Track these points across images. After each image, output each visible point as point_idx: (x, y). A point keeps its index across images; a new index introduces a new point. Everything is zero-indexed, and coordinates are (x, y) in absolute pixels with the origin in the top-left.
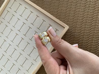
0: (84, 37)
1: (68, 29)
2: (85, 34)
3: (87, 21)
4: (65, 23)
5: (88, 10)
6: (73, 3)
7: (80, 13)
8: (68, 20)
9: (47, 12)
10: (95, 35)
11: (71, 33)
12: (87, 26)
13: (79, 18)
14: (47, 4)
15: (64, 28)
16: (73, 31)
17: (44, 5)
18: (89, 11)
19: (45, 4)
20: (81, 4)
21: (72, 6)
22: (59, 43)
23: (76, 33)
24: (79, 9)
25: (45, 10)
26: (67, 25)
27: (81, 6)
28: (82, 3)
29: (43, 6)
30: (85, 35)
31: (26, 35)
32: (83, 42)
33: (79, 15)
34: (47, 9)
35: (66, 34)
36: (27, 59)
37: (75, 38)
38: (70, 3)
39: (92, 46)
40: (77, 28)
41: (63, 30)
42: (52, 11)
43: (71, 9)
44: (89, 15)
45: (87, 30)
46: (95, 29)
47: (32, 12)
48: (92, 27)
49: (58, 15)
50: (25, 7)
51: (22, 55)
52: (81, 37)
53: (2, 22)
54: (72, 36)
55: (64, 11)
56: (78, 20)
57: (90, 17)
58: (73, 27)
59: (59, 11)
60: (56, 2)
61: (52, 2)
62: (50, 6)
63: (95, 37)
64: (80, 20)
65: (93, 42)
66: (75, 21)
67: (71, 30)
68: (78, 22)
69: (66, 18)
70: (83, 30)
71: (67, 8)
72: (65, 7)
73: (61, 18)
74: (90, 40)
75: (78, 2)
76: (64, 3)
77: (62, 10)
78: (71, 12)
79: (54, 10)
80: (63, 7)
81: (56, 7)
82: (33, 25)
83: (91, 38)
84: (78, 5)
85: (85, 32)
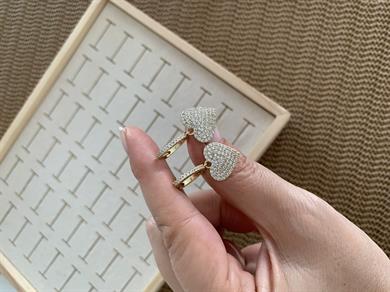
0: (343, 152)
1: (289, 122)
2: (346, 141)
3: (356, 95)
4: (278, 101)
5: (359, 58)
6: (308, 31)
7: (330, 65)
8: (290, 91)
9: (218, 62)
10: (381, 144)
11: (298, 136)
12: (355, 112)
13: (325, 85)
15: (275, 116)
16: (304, 127)
17: (207, 39)
18: (363, 61)
19: (209, 34)
20: (336, 38)
21: (303, 42)
23: (314, 138)
24: (328, 54)
25: (211, 57)
26: (284, 106)
27: (335, 43)
28: (337, 32)
29: (203, 43)
30: (346, 144)
32: (340, 169)
33: (327, 74)
34: (217, 51)
35: (281, 140)
37: (312, 154)
38: (296, 33)
39: (372, 182)
40: (321, 117)
41: (271, 123)
42: (236, 61)
43: (300, 53)
44: (363, 75)
45: (354, 128)
46: (384, 124)
47: (166, 62)
48: (373, 116)
49: (254, 75)
50: (143, 45)
51: (129, 204)
52: (332, 150)
53: (64, 93)
54: (301, 145)
55: (274, 58)
56: (325, 93)
57: (366, 80)
58: (306, 116)
59: (260, 61)
60: (247, 27)
61: (235, 29)
62: (228, 42)
63: (381, 153)
64: (329, 92)
65: (374, 170)
66: (312, 94)
67: (297, 126)
68: (325, 98)
69: (282, 84)
70: (339, 125)
71: (286, 49)
72: (277, 45)
73: (264, 83)
74: (363, 162)
75: (326, 29)
76: (275, 31)
77: (269, 57)
78: (298, 64)
79: (240, 56)
80: (272, 46)
81: (248, 47)
82: (171, 106)
83: (367, 154)
84: (323, 40)
85: (348, 132)
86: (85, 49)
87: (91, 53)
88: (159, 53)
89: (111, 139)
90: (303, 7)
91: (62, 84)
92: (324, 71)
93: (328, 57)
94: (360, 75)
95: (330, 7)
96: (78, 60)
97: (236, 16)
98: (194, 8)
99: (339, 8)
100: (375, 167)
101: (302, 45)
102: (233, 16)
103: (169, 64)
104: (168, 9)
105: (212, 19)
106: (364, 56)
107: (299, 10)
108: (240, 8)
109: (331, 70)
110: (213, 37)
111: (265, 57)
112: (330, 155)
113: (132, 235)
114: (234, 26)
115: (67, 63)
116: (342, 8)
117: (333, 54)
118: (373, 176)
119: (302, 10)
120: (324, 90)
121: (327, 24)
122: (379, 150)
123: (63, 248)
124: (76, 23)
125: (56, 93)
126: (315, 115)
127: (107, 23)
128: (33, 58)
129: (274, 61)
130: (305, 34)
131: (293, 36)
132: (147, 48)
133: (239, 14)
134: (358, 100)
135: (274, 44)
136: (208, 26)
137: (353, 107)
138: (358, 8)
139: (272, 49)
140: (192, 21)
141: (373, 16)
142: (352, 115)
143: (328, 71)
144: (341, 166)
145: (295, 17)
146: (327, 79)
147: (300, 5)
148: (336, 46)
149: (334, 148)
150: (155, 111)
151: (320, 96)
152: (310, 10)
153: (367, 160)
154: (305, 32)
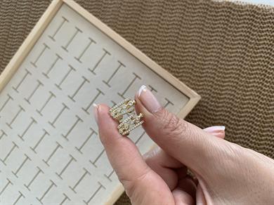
0: (240, 125)
1: (200, 101)
3: (250, 83)
5: (254, 55)
6: (216, 32)
7: (231, 59)
8: (201, 77)
10: (268, 120)
11: (206, 112)
12: (249, 95)
13: (228, 74)
14: (148, 31)
15: (189, 98)
16: (211, 105)
17: (139, 34)
18: (257, 57)
19: (141, 31)
20: (237, 38)
21: (211, 40)
22: (172, 131)
23: (218, 114)
24: (230, 50)
27: (236, 42)
28: (238, 34)
29: (136, 38)
30: (241, 119)
31: (88, 111)
32: (236, 138)
33: (229, 65)
34: (146, 44)
35: (193, 114)
36: (87, 172)
38: (207, 33)
40: (223, 98)
41: (187, 103)
42: (160, 53)
43: (210, 49)
44: (256, 67)
45: (248, 107)
46: (271, 105)
47: (107, 52)
48: (262, 99)
49: (174, 64)
50: (90, 39)
51: (75, 160)
52: (231, 124)
53: (28, 72)
54: (208, 118)
55: (189, 52)
56: (227, 80)
57: (258, 72)
58: (213, 97)
59: (178, 53)
60: (170, 27)
61: (160, 28)
62: (155, 37)
63: (267, 127)
64: (230, 79)
65: (262, 140)
66: (217, 81)
67: (206, 104)
68: (227, 84)
69: (195, 72)
70: (237, 104)
71: (199, 45)
72: (193, 42)
73: (181, 71)
74: (254, 134)
75: (229, 31)
76: (191, 31)
77: (186, 51)
78: (208, 57)
79: (164, 49)
80: (188, 42)
81: (170, 42)
82: (109, 86)
83: (257, 128)
84: (227, 39)
85: (244, 110)
86: (45, 39)
87: (49, 42)
88: (102, 45)
89: (63, 109)
90: (212, 13)
91: (27, 65)
92: (227, 63)
93: (231, 53)
94: (254, 68)
95: (233, 15)
96: (39, 47)
97: (162, 17)
98: (130, 10)
99: (240, 16)
100: (263, 138)
101: (211, 42)
102: (160, 18)
103: (110, 54)
104: (111, 10)
105: (143, 19)
106: (257, 53)
107: (209, 15)
108: (165, 12)
109: (232, 63)
110: (144, 33)
111: (183, 50)
113: (78, 183)
114: (160, 25)
115: (31, 50)
116: (242, 15)
117: (234, 51)
118: (261, 144)
119: (212, 16)
120: (227, 78)
121: (230, 27)
122: (266, 125)
123: (25, 191)
124: (39, 17)
125: (22, 72)
126: (219, 96)
127: (63, 20)
128: (6, 42)
129: (189, 54)
130: (213, 34)
131: (205, 35)
132: (92, 41)
134: (252, 87)
135: (190, 40)
136: (140, 25)
137: (248, 91)
138: (254, 16)
139: (188, 44)
140: (128, 20)
141: (265, 23)
142: (247, 98)
143: (230, 63)
144: (237, 136)
145: (207, 21)
146: (229, 69)
147: (211, 11)
148: (237, 44)
149: (233, 122)
150: (98, 89)
151: (224, 82)
152: (218, 16)
153: (257, 132)
154: (214, 32)
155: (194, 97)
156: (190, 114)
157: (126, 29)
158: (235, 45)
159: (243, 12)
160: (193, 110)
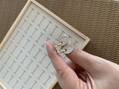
0: (107, 51)
1: (90, 41)
2: (108, 47)
3: (111, 33)
5: (112, 21)
6: (96, 12)
7: (103, 23)
8: (90, 31)
11: (93, 45)
13: (101, 29)
14: (67, 12)
15: (85, 40)
16: (94, 43)
17: (64, 14)
18: (114, 22)
19: (64, 12)
20: (105, 14)
21: (94, 15)
23: (98, 46)
27: (104, 16)
28: (105, 12)
29: (62, 15)
31: (43, 47)
32: (105, 56)
33: (102, 26)
35: (87, 47)
36: (44, 71)
37: (97, 51)
38: (92, 13)
39: (116, 60)
40: (100, 40)
41: (84, 42)
42: (73, 21)
43: (93, 19)
44: (113, 26)
45: (110, 43)
47: (50, 22)
48: (116, 39)
49: (79, 26)
50: (43, 17)
51: (39, 67)
52: (103, 50)
53: (18, 32)
54: (93, 48)
55: (85, 20)
56: (101, 32)
57: (114, 28)
58: (95, 39)
59: (80, 21)
60: (76, 10)
61: (72, 11)
62: (70, 15)
64: (102, 32)
65: (116, 57)
66: (97, 32)
67: (92, 42)
68: (101, 34)
69: (87, 29)
70: (106, 42)
71: (89, 18)
72: (86, 16)
73: (82, 29)
74: (113, 54)
75: (102, 11)
76: (85, 12)
77: (83, 20)
78: (93, 22)
79: (74, 20)
80: (84, 17)
81: (76, 17)
82: (52, 36)
83: (114, 52)
84: (101, 15)
85: (108, 45)
86: (25, 18)
87: (27, 19)
88: (48, 19)
90: (94, 4)
91: (18, 29)
92: (101, 25)
93: (102, 20)
95: (103, 4)
96: (23, 21)
97: (73, 7)
98: (59, 4)
99: (106, 4)
100: (117, 56)
101: (94, 16)
102: (72, 7)
103: (52, 23)
104: (51, 4)
105: (65, 7)
106: (114, 20)
107: (93, 5)
108: (74, 4)
109: (103, 25)
111: (82, 20)
112: (102, 52)
113: (40, 77)
114: (72, 10)
115: (19, 23)
116: (107, 4)
117: (104, 19)
118: (116, 58)
120: (101, 31)
121: (102, 9)
122: (118, 50)
123: (19, 80)
125: (16, 31)
127: (32, 9)
128: (9, 19)
129: (85, 21)
130: (95, 13)
131: (91, 13)
132: (44, 18)
133: (74, 6)
134: (112, 34)
135: (85, 16)
136: (64, 10)
137: (110, 36)
138: (112, 5)
139: (84, 18)
140: (59, 8)
141: (117, 7)
142: (110, 39)
143: (102, 25)
144: (106, 55)
145: (92, 7)
146: (102, 27)
147: (93, 3)
148: (105, 17)
149: (104, 49)
150: (47, 38)
151: (100, 33)
152: (96, 5)
153: (114, 53)
154: (95, 12)
155: (87, 40)
156: (86, 46)
157: (58, 12)
158: (104, 17)
159: (107, 3)
160: (87, 45)
